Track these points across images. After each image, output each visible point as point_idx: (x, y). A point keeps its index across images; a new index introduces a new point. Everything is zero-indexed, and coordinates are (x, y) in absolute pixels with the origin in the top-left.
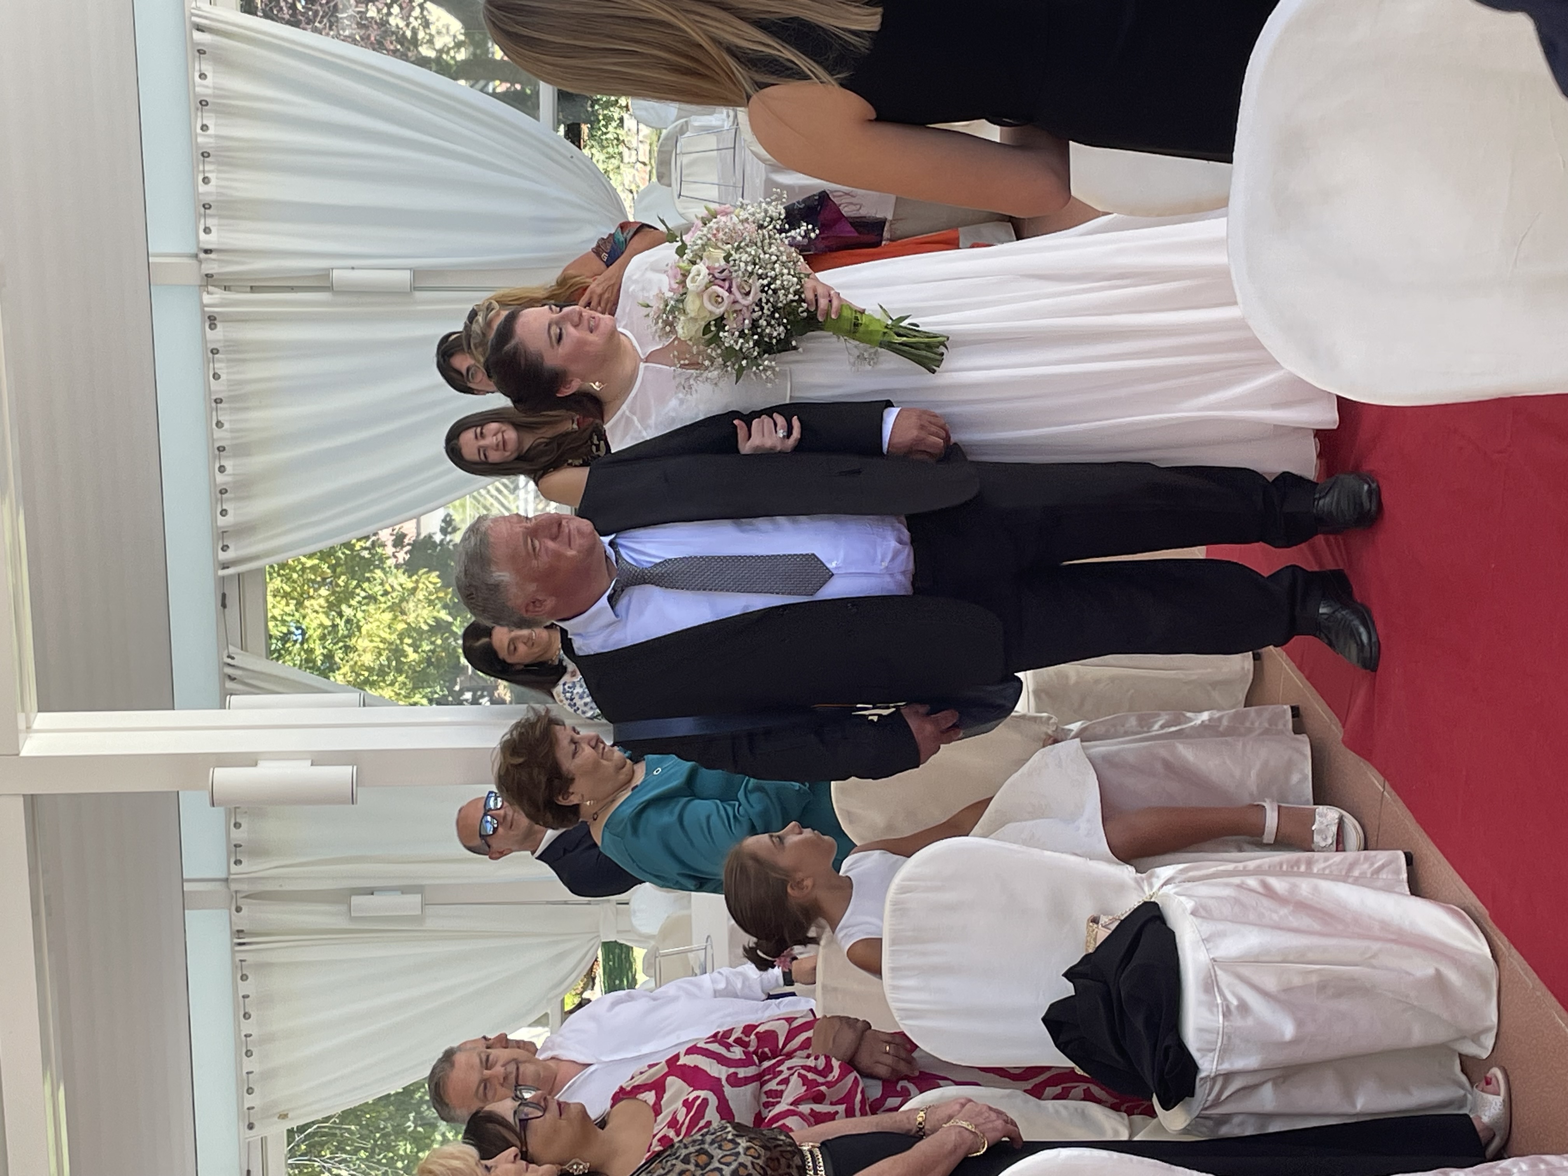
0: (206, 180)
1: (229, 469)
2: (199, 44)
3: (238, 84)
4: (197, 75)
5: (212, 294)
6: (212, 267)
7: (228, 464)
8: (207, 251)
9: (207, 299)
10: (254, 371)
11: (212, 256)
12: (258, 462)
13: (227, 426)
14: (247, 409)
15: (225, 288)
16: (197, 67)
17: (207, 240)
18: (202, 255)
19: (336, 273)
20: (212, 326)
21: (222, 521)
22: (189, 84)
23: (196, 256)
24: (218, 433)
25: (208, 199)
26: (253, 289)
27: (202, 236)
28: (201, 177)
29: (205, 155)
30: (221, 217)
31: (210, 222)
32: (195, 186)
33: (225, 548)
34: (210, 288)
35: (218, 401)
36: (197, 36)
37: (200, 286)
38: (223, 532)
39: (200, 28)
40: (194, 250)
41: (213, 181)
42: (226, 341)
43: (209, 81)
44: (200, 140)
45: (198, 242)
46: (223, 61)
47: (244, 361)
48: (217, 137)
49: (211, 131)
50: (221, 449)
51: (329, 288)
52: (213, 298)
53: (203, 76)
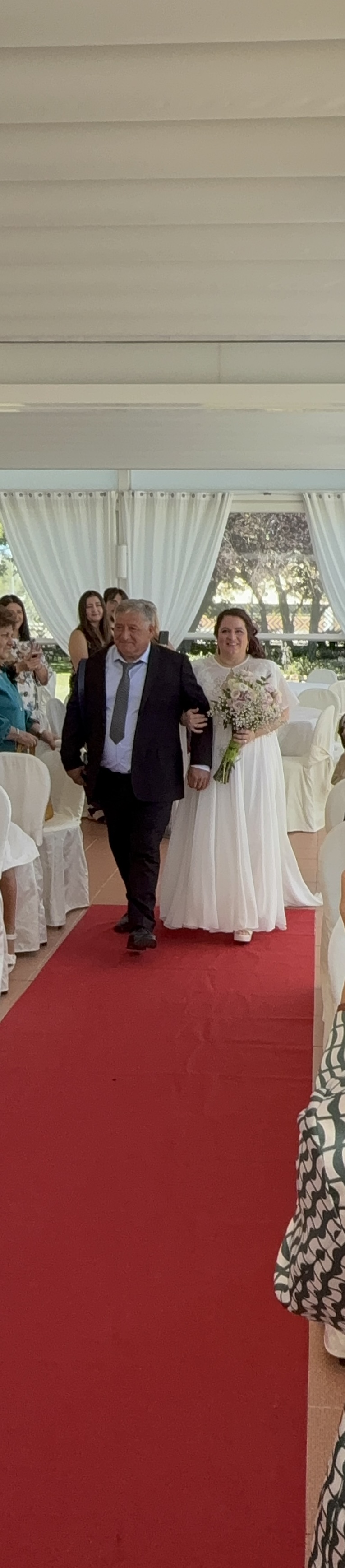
0: (162, 495)
1: (40, 498)
2: (217, 495)
3: (201, 510)
4: (205, 493)
5: (115, 495)
6: (127, 495)
7: (42, 498)
8: (133, 494)
9: (113, 493)
10: (82, 510)
11: (131, 496)
12: (44, 511)
13: (59, 498)
14: (66, 507)
15: (117, 501)
16: (208, 494)
17: (137, 494)
18: (131, 492)
19: (124, 547)
20: (102, 494)
21: (17, 494)
22: (201, 490)
23: (130, 489)
24: (56, 494)
25: (154, 495)
26: (117, 512)
27: (139, 492)
28: (163, 493)
29: (173, 495)
30: (147, 500)
31: (145, 496)
32: (159, 490)
33: (5, 495)
34: (117, 495)
35: (70, 495)
36: (220, 495)
37: (118, 490)
38: (12, 495)
39: (223, 496)
40: (133, 488)
41: (161, 498)
42: (96, 499)
43: (202, 498)
44: (178, 494)
45: (137, 490)
46: (210, 505)
47: (87, 506)
48: (180, 500)
49: (182, 498)
50: (49, 495)
51: (118, 544)
52: (114, 495)
53: (204, 496)
